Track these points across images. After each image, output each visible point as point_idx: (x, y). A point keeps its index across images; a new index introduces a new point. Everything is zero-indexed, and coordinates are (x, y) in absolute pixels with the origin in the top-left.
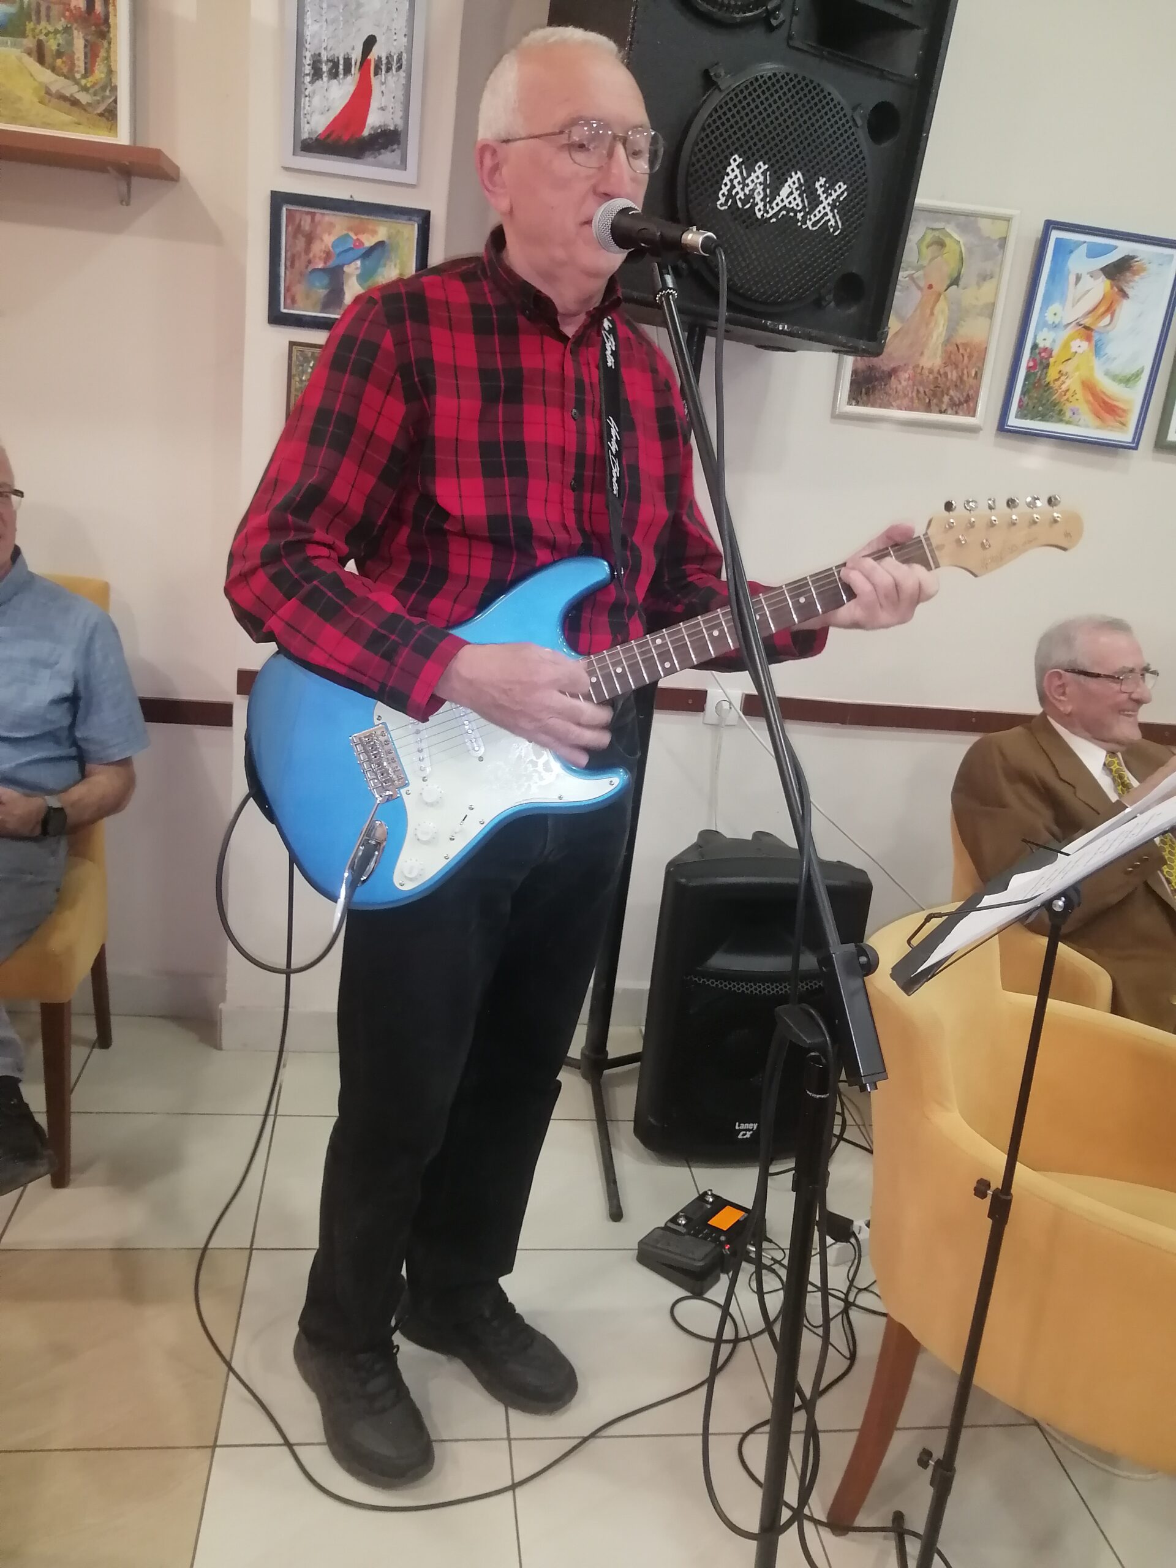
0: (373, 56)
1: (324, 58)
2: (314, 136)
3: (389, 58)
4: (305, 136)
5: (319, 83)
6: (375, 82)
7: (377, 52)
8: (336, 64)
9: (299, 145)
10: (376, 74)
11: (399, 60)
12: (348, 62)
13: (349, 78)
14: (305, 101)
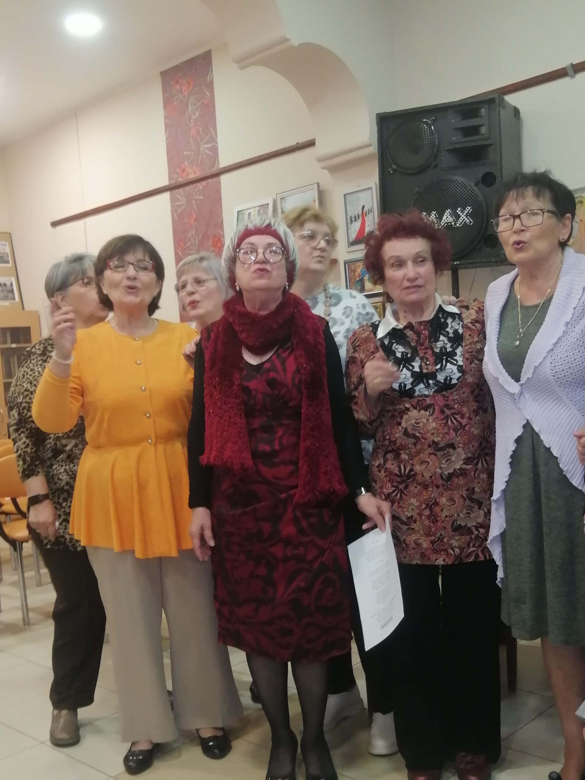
0: (364, 211)
1: (353, 217)
2: (353, 240)
3: (369, 210)
4: (351, 241)
5: (352, 224)
6: (366, 218)
7: (366, 209)
8: (355, 217)
9: (349, 244)
10: (366, 216)
11: (371, 210)
12: (358, 215)
13: (359, 220)
14: (349, 231)
